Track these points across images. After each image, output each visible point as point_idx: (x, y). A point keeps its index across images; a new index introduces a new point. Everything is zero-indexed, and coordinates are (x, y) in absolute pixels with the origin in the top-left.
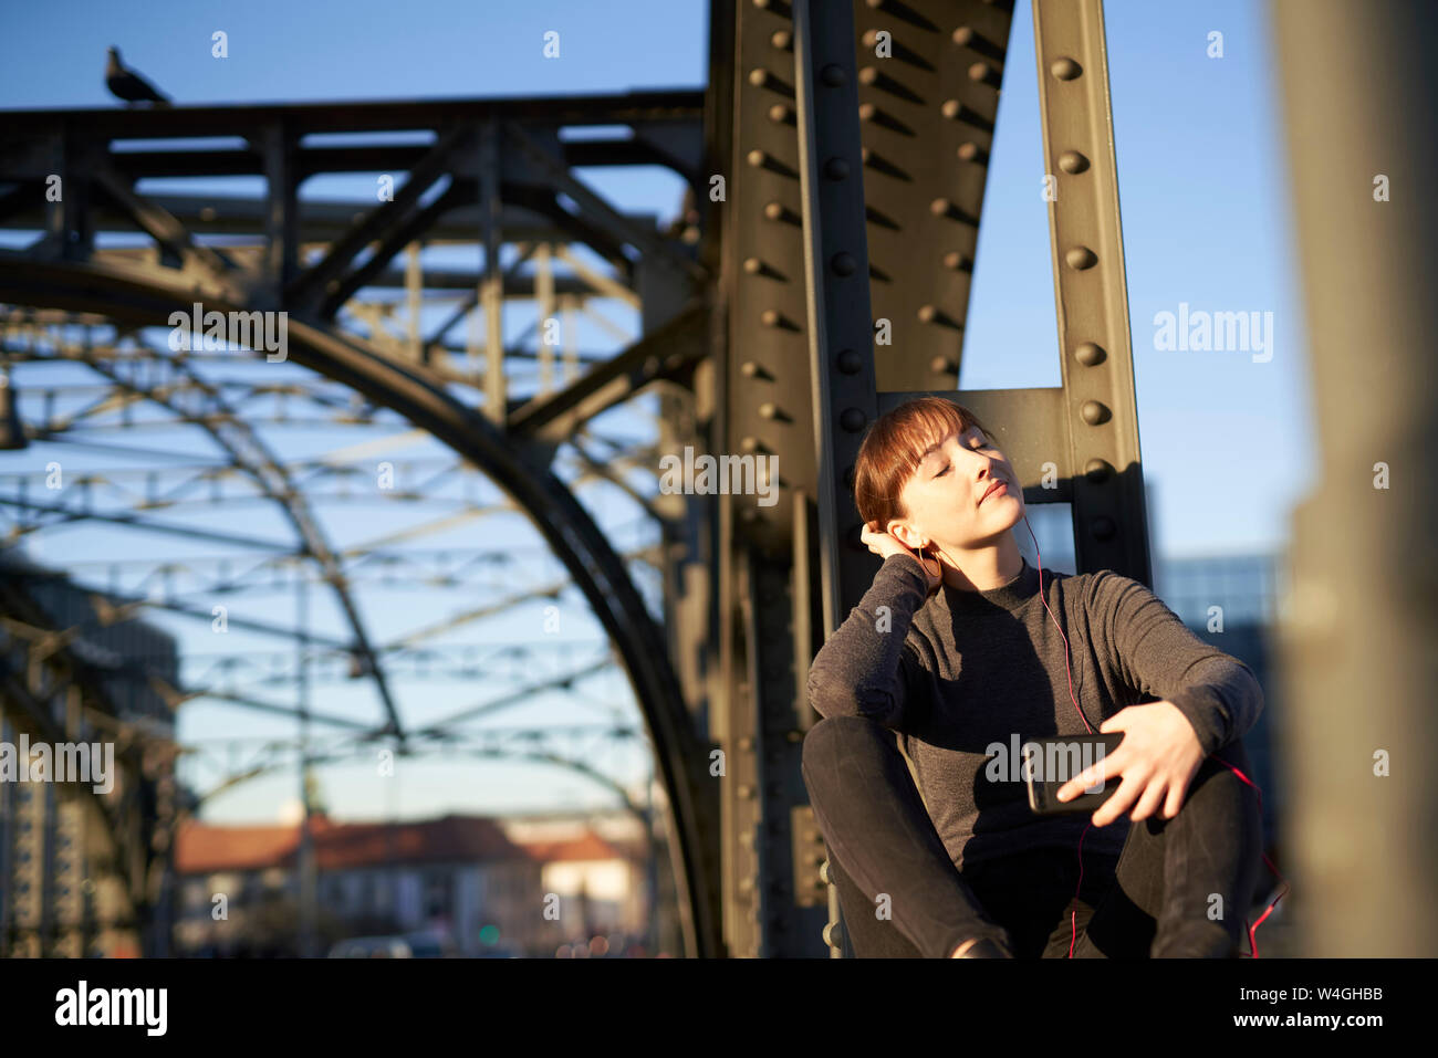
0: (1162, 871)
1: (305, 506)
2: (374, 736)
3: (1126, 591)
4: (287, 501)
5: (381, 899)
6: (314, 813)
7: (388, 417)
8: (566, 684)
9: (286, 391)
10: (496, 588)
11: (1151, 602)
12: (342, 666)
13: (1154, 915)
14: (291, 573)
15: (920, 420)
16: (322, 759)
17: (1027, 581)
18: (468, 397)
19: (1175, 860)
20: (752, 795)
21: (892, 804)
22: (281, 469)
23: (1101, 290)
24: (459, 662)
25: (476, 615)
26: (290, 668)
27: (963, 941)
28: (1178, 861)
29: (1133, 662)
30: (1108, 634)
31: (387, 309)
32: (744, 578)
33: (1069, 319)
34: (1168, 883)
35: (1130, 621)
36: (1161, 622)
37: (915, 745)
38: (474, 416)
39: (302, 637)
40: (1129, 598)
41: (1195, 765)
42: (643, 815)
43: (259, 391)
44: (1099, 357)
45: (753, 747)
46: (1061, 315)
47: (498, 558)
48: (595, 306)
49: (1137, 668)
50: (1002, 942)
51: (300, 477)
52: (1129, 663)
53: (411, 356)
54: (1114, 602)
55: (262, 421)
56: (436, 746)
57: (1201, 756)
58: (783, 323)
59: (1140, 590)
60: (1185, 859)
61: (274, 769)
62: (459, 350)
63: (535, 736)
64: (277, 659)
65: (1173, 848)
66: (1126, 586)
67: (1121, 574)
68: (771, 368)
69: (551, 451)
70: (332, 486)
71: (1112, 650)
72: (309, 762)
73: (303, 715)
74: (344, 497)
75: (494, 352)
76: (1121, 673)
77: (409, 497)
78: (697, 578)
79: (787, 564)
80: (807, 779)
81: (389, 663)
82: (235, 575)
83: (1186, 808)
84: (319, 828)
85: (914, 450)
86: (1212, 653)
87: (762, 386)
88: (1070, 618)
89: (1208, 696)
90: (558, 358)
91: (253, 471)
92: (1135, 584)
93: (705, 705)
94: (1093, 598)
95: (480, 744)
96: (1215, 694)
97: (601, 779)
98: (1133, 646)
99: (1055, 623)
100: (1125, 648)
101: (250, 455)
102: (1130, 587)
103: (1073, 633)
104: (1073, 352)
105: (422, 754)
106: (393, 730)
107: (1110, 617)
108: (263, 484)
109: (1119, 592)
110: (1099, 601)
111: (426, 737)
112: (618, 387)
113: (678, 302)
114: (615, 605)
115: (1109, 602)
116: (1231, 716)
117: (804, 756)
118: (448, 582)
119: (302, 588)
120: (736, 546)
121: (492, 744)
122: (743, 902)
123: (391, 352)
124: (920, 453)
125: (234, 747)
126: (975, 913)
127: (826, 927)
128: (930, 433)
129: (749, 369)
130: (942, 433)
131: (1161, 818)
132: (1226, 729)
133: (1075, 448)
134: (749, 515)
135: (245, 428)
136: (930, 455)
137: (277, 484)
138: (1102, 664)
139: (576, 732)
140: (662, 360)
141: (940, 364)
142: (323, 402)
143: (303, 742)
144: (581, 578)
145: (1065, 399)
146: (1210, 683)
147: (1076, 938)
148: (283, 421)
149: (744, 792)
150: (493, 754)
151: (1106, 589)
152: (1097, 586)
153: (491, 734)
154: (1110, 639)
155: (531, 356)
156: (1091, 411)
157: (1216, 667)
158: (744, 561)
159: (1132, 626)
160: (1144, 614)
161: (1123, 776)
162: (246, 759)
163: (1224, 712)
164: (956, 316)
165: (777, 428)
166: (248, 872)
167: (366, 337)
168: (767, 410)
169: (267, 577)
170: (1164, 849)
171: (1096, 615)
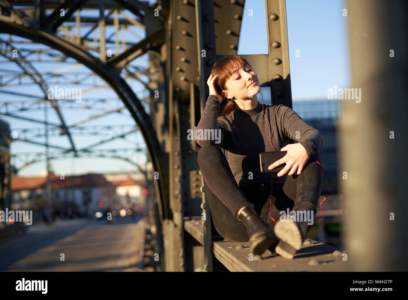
0: (296, 188)
1: (47, 86)
2: (68, 151)
3: (287, 110)
4: (41, 84)
5: (70, 197)
6: (51, 173)
7: (71, 60)
8: (123, 137)
9: (40, 52)
10: (102, 109)
11: (294, 114)
12: (58, 131)
13: (293, 200)
14: (42, 105)
15: (232, 63)
16: (53, 158)
17: (259, 108)
18: (96, 54)
19: (300, 185)
20: (178, 167)
21: (223, 170)
22: (39, 75)
23: (280, 26)
24: (92, 130)
25: (97, 117)
26: (43, 132)
27: (242, 207)
28: (301, 186)
29: (288, 130)
30: (282, 122)
31: (70, 28)
32: (176, 107)
33: (270, 35)
34: (298, 192)
35: (288, 119)
36: (297, 119)
37: (227, 152)
38: (97, 60)
39: (46, 123)
40: (288, 112)
41: (306, 160)
42: (145, 173)
43: (32, 52)
44: (279, 46)
45: (179, 154)
46: (268, 34)
47: (103, 101)
48: (131, 28)
49: (290, 132)
50: (252, 208)
51: (45, 77)
52: (287, 131)
53: (78, 42)
54: (284, 113)
55: (33, 61)
56: (86, 154)
57: (308, 158)
58: (188, 34)
59: (291, 110)
60: (303, 185)
61: (39, 161)
62: (91, 40)
63: (114, 151)
64: (39, 130)
65: (299, 182)
66: (287, 109)
67: (285, 106)
68: (184, 47)
69: (120, 71)
70: (54, 80)
71: (283, 127)
72: (49, 159)
73: (47, 145)
74: (58, 83)
75: (103, 41)
76: (285, 133)
77: (77, 83)
78: (161, 107)
79: (188, 103)
80: (199, 163)
81: (71, 130)
82: (26, 106)
83: (303, 172)
84: (52, 177)
85: (231, 71)
86: (311, 129)
87: (182, 52)
88: (271, 118)
89: (311, 142)
90: (120, 43)
91: (31, 75)
92: (289, 109)
93: (164, 143)
94: (278, 112)
95: (98, 153)
96: (312, 141)
97: (133, 163)
98: (289, 126)
99: (267, 120)
100: (286, 126)
101: (30, 71)
102: (288, 109)
103: (271, 122)
104: (272, 44)
105: (81, 156)
106: (73, 150)
107: (282, 117)
108: (34, 79)
109: (285, 111)
110: (279, 113)
111: (82, 152)
112: (139, 52)
113: (156, 28)
114: (138, 114)
115: (282, 113)
116: (316, 147)
117: (198, 157)
118: (88, 108)
119: (46, 109)
120: (174, 98)
121: (102, 153)
122: (176, 197)
123: (72, 41)
124: (232, 72)
125: (27, 155)
126: (245, 200)
127: (202, 204)
128: (235, 67)
129: (178, 47)
130: (239, 67)
131: (296, 175)
132: (315, 151)
133: (272, 71)
134: (178, 89)
135: (28, 63)
136: (235, 73)
137: (38, 79)
138: (280, 131)
139: (126, 150)
140: (151, 44)
141: (232, 46)
142: (51, 55)
143: (47, 153)
144: (128, 106)
145: (269, 58)
146: (311, 138)
147: (272, 206)
148: (39, 61)
149: (176, 167)
150: (102, 156)
151: (281, 109)
152: (279, 109)
153: (101, 151)
154: (282, 124)
155: (113, 42)
156: (276, 61)
157: (312, 133)
158: (176, 102)
159: (289, 120)
160: (292, 117)
161: (286, 163)
162: (31, 158)
163: (315, 147)
164: (237, 33)
165: (186, 64)
166: (32, 190)
167: (64, 36)
168: (183, 59)
169: (36, 106)
170: (297, 183)
171: (278, 117)
